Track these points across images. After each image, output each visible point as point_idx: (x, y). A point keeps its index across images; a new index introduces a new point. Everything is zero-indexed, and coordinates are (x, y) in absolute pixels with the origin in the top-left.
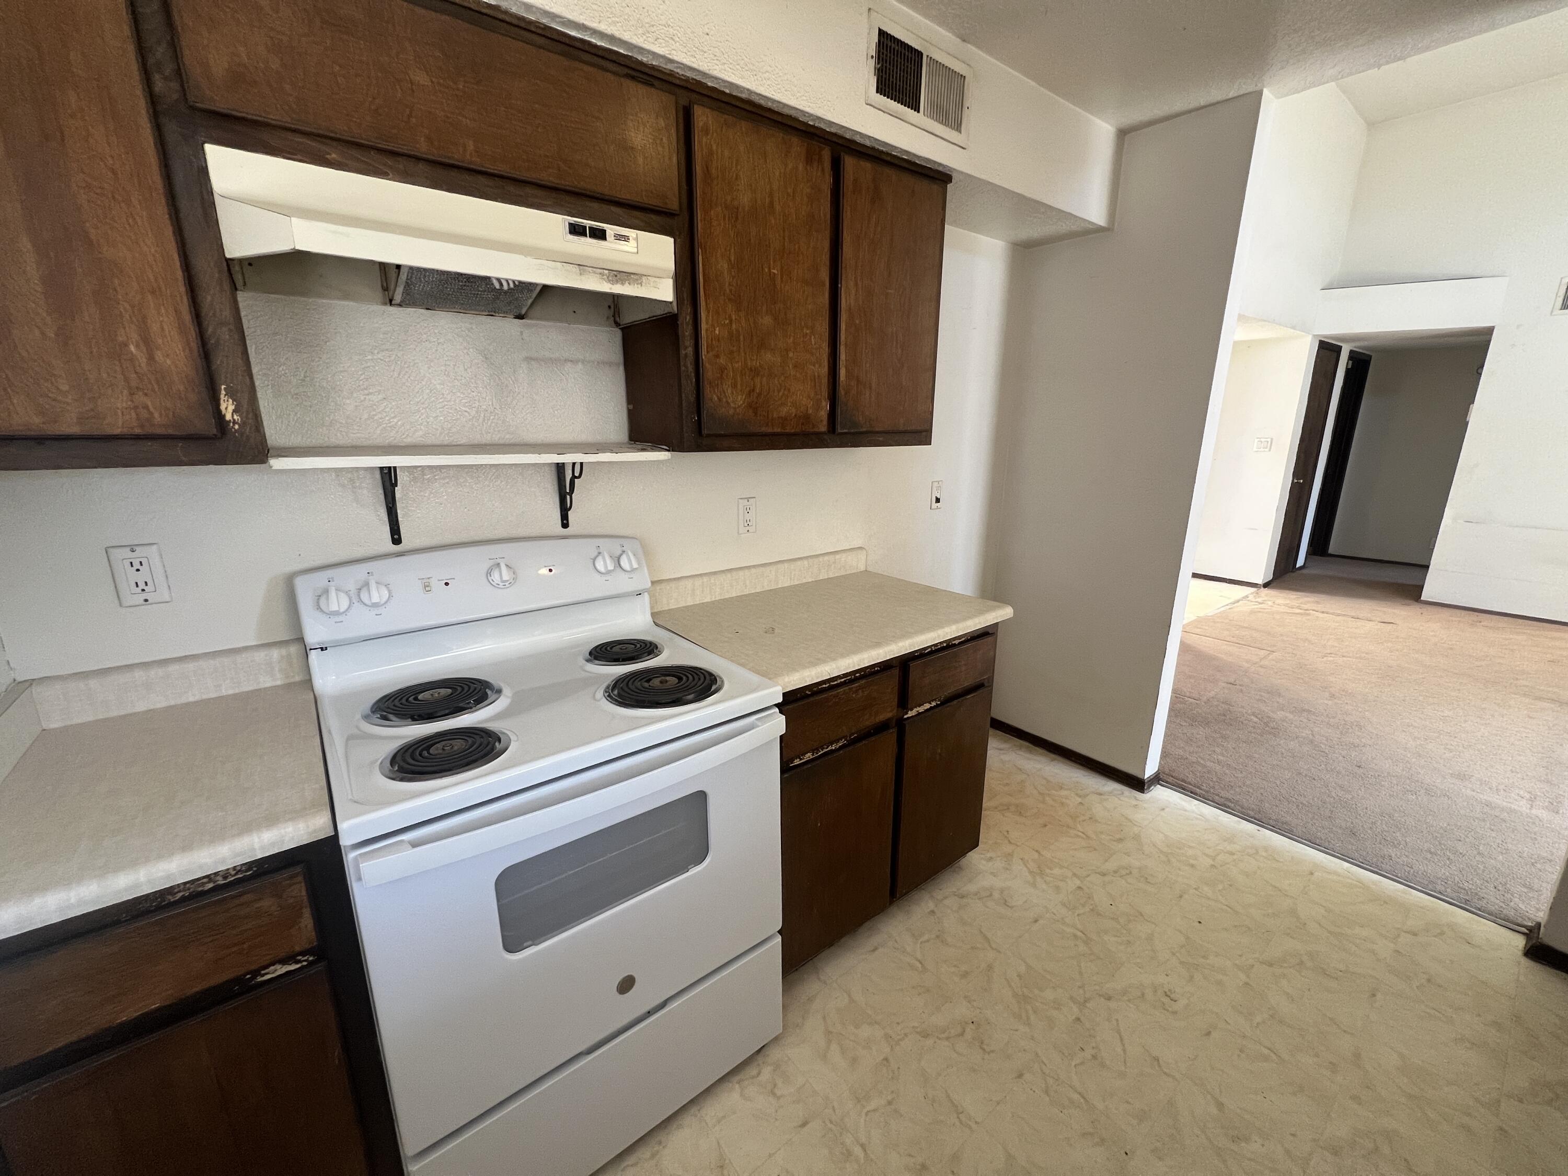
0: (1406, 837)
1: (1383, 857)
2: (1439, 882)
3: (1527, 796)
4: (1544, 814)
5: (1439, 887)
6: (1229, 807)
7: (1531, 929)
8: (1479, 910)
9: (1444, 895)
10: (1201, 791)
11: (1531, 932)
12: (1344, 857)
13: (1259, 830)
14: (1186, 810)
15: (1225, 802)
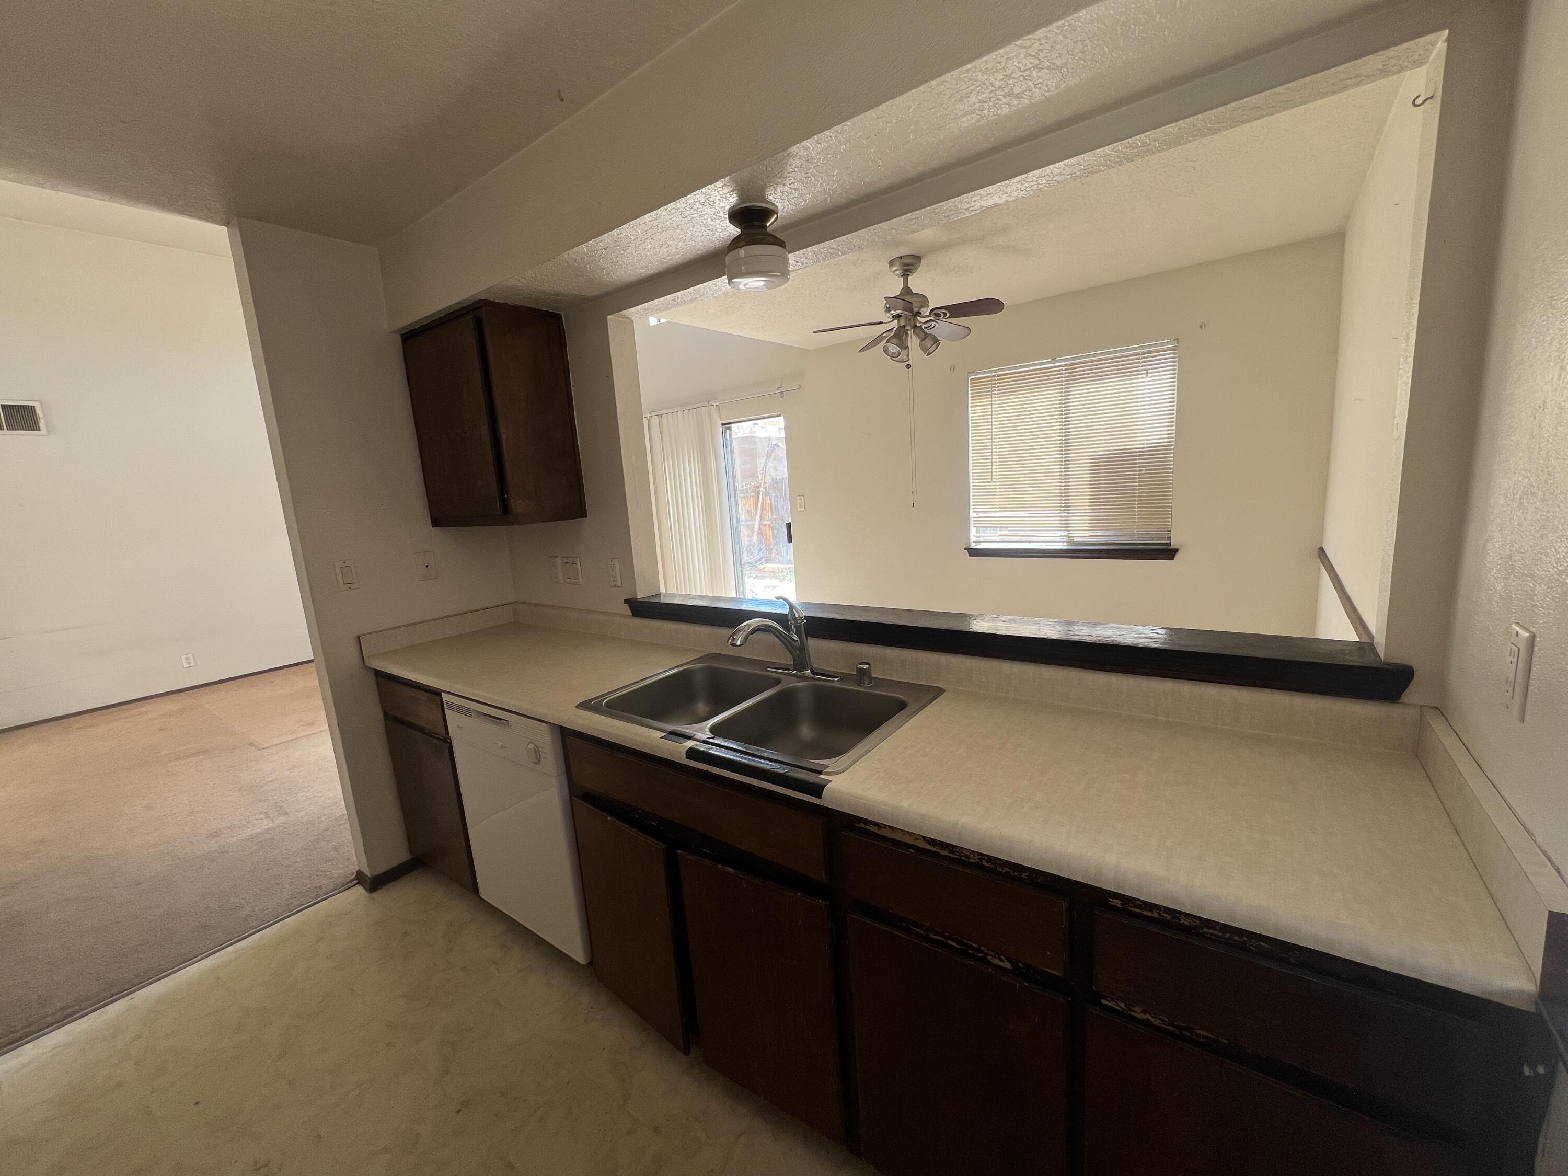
0: (239, 896)
1: (245, 920)
2: (292, 900)
3: (263, 816)
4: (281, 820)
5: (296, 903)
6: (76, 1012)
7: (357, 878)
8: (327, 893)
9: (304, 905)
10: (21, 1032)
11: (360, 879)
12: (223, 945)
13: (132, 999)
14: (29, 1064)
15: (65, 1013)
